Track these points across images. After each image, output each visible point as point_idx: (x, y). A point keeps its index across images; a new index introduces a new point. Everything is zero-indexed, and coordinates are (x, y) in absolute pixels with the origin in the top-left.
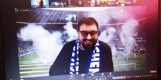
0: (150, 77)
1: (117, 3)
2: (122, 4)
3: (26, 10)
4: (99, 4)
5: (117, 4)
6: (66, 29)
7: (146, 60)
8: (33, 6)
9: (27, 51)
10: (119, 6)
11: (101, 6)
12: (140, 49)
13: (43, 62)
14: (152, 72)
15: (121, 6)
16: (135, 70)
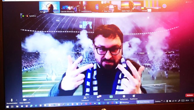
0: (185, 102)
1: (142, 8)
2: (148, 9)
3: (33, 16)
4: (119, 9)
5: (143, 10)
6: (79, 39)
7: (179, 80)
8: (41, 11)
9: (33, 64)
10: (145, 12)
11: (123, 12)
12: (172, 66)
13: (51, 78)
14: (188, 95)
15: (147, 12)
16: (165, 92)
